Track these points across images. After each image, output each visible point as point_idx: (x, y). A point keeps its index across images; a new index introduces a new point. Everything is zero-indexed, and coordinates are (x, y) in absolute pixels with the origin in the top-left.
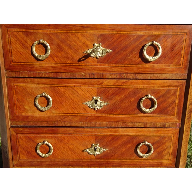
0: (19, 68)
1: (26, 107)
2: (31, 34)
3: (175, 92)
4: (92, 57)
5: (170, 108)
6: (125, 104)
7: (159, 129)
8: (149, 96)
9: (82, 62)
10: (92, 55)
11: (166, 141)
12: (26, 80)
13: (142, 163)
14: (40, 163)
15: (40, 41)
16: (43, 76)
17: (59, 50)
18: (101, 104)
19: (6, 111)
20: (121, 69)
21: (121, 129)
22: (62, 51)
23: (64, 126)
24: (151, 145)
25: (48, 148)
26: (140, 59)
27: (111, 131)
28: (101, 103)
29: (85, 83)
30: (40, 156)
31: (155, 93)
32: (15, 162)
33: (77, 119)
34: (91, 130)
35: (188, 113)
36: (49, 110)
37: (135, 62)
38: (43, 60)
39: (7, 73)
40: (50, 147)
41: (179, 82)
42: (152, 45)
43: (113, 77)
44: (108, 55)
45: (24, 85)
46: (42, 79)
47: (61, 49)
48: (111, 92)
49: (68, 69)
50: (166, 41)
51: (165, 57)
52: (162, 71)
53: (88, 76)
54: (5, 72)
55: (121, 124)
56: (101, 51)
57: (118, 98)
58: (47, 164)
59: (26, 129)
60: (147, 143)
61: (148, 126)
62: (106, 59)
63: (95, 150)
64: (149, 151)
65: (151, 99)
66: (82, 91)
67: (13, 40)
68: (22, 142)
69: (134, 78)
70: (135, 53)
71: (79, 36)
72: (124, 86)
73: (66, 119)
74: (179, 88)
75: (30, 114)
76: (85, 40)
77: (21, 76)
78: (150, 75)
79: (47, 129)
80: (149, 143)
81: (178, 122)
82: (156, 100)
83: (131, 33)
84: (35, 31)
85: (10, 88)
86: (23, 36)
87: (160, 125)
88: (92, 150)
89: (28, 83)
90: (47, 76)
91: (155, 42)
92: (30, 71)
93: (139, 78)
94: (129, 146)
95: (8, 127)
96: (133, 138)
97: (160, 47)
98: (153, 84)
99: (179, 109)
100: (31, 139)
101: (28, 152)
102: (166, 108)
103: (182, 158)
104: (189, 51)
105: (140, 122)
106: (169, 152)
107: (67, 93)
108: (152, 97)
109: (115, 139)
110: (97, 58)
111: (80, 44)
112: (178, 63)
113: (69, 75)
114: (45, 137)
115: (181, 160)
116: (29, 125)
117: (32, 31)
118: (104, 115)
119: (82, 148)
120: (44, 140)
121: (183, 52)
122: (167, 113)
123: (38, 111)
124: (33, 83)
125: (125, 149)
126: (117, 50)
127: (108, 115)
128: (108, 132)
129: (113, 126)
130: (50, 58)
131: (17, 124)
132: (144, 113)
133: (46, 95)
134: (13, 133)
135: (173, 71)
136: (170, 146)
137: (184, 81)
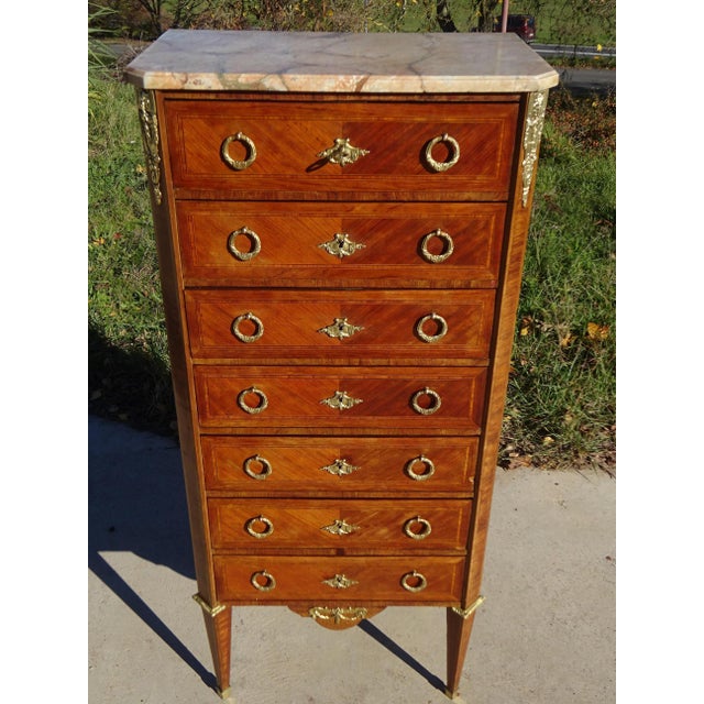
0: (198, 183)
1: (213, 253)
2: (220, 122)
3: (488, 224)
4: (331, 162)
5: (478, 254)
6: (394, 247)
7: (458, 291)
8: (439, 232)
9: (314, 173)
10: (333, 160)
11: (472, 312)
12: (212, 205)
13: (428, 352)
14: (239, 352)
15: (236, 135)
16: (243, 197)
17: (270, 151)
18: (349, 246)
19: (176, 260)
20: (387, 183)
21: (387, 292)
22: (277, 153)
23: (282, 285)
24: (443, 320)
25: (254, 326)
26: (420, 165)
27: (369, 295)
28: (350, 244)
29: (320, 210)
30: (240, 340)
31: (448, 227)
32: (195, 351)
33: (306, 274)
34: (333, 294)
35: (512, 263)
36: (255, 258)
37: (411, 172)
38: (243, 170)
39: (176, 193)
40: (257, 325)
41: (493, 207)
42: (442, 142)
43: (372, 198)
44: (362, 159)
45: (208, 214)
46: (240, 203)
47: (275, 149)
48: (368, 225)
49: (288, 184)
50: (468, 132)
51: (466, 163)
52: (462, 187)
53: (325, 197)
54: (173, 191)
55: (388, 283)
56: (350, 152)
57: (381, 236)
58: (253, 354)
59: (213, 293)
60: (434, 316)
61: (438, 286)
62: (360, 166)
63: (341, 329)
64: (439, 331)
65: (440, 237)
66: (315, 223)
67: (187, 133)
68: (207, 315)
69: (411, 199)
70: (412, 154)
72: (393, 215)
73: (287, 274)
74: (494, 218)
75: (219, 265)
76: (319, 132)
77: (202, 198)
78: (439, 194)
79: (251, 292)
80: (438, 317)
81: (492, 277)
82: (450, 239)
83: (404, 119)
84: (227, 117)
85: (183, 220)
86: (206, 126)
87: (459, 283)
88: (335, 330)
89: (216, 210)
90: (250, 197)
91: (446, 137)
92: (219, 189)
93: (420, 199)
94: (402, 321)
95: (180, 288)
96: (409, 308)
97: (457, 146)
98: (447, 210)
99: (494, 256)
100: (222, 310)
101: (218, 333)
102: (471, 253)
103: (500, 342)
105: (422, 279)
106: (476, 332)
107: (287, 228)
108: (443, 234)
109: (376, 309)
110: (341, 164)
111: (311, 140)
112: (491, 173)
113: (290, 194)
114: (248, 307)
115: (498, 346)
116: (218, 285)
117: (222, 117)
118: (356, 266)
119: (316, 326)
120: (245, 311)
121: (500, 153)
122: (473, 263)
123: (233, 261)
124: (224, 211)
125: (395, 328)
126: (378, 151)
127: (364, 267)
128: (363, 297)
129: (373, 285)
130: (256, 167)
131: (196, 284)
132: (430, 262)
133: (250, 232)
134: (189, 298)
135: (482, 186)
136: (479, 322)
137: (502, 204)
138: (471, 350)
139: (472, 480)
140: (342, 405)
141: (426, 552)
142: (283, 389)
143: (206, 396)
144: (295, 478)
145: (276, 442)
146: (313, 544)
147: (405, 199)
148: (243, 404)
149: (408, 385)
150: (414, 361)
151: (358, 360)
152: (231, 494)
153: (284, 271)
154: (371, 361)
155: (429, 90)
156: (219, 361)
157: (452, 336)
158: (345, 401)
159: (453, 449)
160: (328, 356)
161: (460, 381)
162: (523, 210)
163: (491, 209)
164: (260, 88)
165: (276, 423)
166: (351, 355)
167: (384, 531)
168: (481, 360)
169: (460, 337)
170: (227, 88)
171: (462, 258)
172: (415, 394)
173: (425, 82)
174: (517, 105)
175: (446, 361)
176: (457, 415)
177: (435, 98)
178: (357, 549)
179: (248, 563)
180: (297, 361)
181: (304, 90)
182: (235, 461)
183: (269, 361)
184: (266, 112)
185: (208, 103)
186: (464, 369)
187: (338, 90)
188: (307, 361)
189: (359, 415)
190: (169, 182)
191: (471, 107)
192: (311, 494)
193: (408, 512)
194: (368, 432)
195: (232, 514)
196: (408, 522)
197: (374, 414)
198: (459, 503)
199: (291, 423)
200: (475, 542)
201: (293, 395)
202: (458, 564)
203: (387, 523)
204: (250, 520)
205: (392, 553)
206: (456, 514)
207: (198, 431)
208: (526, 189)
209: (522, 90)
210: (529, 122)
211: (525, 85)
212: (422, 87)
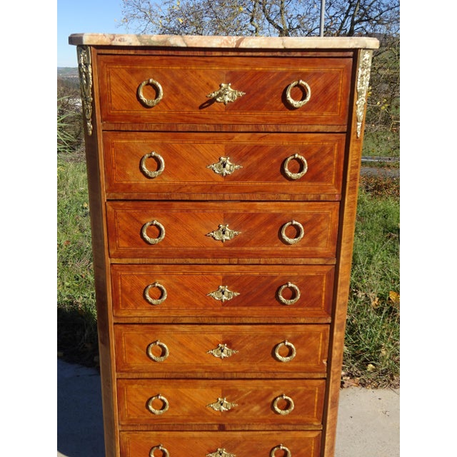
0: (119, 117)
1: (128, 173)
2: (137, 71)
3: (332, 149)
4: (217, 102)
5: (326, 173)
6: (263, 168)
7: (311, 203)
8: (297, 156)
9: (205, 109)
10: (218, 100)
11: (322, 220)
12: (129, 135)
13: (290, 253)
14: (146, 253)
15: (149, 80)
16: (152, 129)
17: (173, 93)
18: (230, 167)
19: (101, 178)
20: (258, 118)
21: (258, 203)
22: (178, 94)
23: (180, 199)
24: (301, 226)
25: (157, 231)
26: (282, 104)
27: (245, 206)
28: (231, 165)
29: (209, 139)
30: (147, 242)
31: (305, 151)
32: (112, 252)
33: (198, 189)
34: (218, 205)
36: (160, 176)
37: (276, 109)
38: (153, 107)
39: (103, 125)
40: (160, 229)
41: (336, 136)
42: (298, 85)
43: (247, 129)
44: (240, 100)
45: (127, 141)
46: (150, 133)
47: (176, 92)
48: (244, 150)
49: (186, 118)
50: (316, 79)
51: (316, 102)
52: (313, 121)
53: (212, 129)
54: (101, 124)
55: (258, 196)
56: (230, 94)
57: (254, 159)
58: (156, 255)
59: (128, 204)
60: (294, 223)
61: (297, 198)
62: (237, 105)
64: (298, 235)
65: (298, 160)
66: (204, 149)
67: (113, 79)
68: (122, 223)
69: (276, 130)
70: (276, 96)
71: (201, 73)
72: (262, 142)
73: (184, 190)
74: (336, 145)
75: (133, 182)
76: (209, 78)
77: (122, 129)
78: (296, 127)
79: (156, 203)
80: (297, 223)
81: (337, 192)
82: (305, 161)
83: (270, 69)
84: (142, 67)
85: (107, 146)
86: (127, 74)
87: (312, 197)
88: (219, 233)
89: (132, 138)
90: (158, 129)
91: (301, 81)
92: (135, 122)
93: (282, 131)
94: (270, 227)
95: (103, 201)
96: (275, 216)
97: (309, 88)
98: (302, 139)
99: (337, 174)
101: (130, 237)
102: (321, 173)
103: (344, 245)
104: (347, 94)
105: (284, 194)
106: (326, 237)
107: (184, 153)
108: (300, 157)
109: (251, 217)
110: (225, 103)
111: (203, 84)
112: (334, 110)
113: (187, 127)
114: (154, 215)
115: (342, 247)
116: (132, 198)
117: (139, 67)
118: (234, 183)
119: (205, 231)
120: (152, 219)
121: (340, 95)
122: (321, 180)
123: (145, 179)
124: (138, 139)
125: (264, 233)
126: (252, 93)
127: (241, 183)
128: (240, 207)
129: (248, 199)
130: (162, 104)
131: (115, 197)
132: (290, 179)
133: (157, 155)
134: (110, 208)
135: (327, 120)
136: (328, 228)
137: (342, 134)
138: (321, 252)
139: (325, 362)
140: (224, 298)
141: (290, 427)
142: (179, 284)
143: (120, 290)
144: (187, 361)
145: (173, 330)
146: (200, 420)
147: (272, 130)
148: (148, 296)
149: (275, 280)
150: (279, 260)
151: (236, 260)
152: (135, 376)
153: (181, 187)
154: (246, 261)
155: (288, 47)
156: (130, 261)
157: (307, 240)
158: (227, 294)
159: (310, 335)
160: (214, 257)
161: (314, 276)
162: (358, 140)
163: (334, 138)
164: (167, 45)
165: (173, 314)
166: (231, 255)
167: (256, 408)
168: (330, 259)
169: (313, 240)
170: (143, 45)
171: (314, 176)
172: (280, 287)
173: (285, 41)
174: (351, 59)
175: (303, 261)
176: (312, 305)
177: (293, 54)
178: (235, 425)
179: (148, 438)
180: (190, 261)
181: (198, 46)
182: (140, 346)
183: (168, 261)
184: (171, 64)
185: (129, 57)
186: (317, 267)
187: (223, 46)
188: (198, 261)
189: (237, 306)
190: (98, 117)
191: (318, 60)
192: (199, 375)
193: (275, 391)
194: (244, 320)
195: (136, 394)
196: (275, 399)
197: (248, 305)
198: (315, 382)
199: (184, 314)
200: (329, 418)
201: (187, 289)
202: (316, 438)
203: (258, 401)
204: (151, 398)
205: (263, 428)
206: (313, 392)
207: (112, 320)
208: (359, 124)
209: (355, 47)
210: (360, 72)
211: (356, 42)
212: (283, 44)
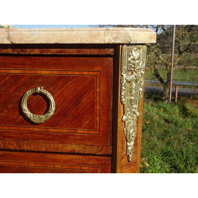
26: (21, 117)
37: (14, 122)
41: (97, 160)
50: (63, 86)
52: (64, 138)
69: (18, 148)
70: (12, 106)
78: (43, 145)
91: (39, 89)
93: (26, 149)
104: (109, 105)
112: (91, 127)
121: (98, 108)
135: (83, 139)
137: (106, 158)
147: (12, 148)
162: (130, 164)
163: (96, 162)
174: (111, 59)
177: (28, 51)
191: (63, 60)
208: (131, 144)
209: (113, 41)
210: (125, 76)
211: (115, 36)
212: (8, 38)
